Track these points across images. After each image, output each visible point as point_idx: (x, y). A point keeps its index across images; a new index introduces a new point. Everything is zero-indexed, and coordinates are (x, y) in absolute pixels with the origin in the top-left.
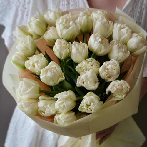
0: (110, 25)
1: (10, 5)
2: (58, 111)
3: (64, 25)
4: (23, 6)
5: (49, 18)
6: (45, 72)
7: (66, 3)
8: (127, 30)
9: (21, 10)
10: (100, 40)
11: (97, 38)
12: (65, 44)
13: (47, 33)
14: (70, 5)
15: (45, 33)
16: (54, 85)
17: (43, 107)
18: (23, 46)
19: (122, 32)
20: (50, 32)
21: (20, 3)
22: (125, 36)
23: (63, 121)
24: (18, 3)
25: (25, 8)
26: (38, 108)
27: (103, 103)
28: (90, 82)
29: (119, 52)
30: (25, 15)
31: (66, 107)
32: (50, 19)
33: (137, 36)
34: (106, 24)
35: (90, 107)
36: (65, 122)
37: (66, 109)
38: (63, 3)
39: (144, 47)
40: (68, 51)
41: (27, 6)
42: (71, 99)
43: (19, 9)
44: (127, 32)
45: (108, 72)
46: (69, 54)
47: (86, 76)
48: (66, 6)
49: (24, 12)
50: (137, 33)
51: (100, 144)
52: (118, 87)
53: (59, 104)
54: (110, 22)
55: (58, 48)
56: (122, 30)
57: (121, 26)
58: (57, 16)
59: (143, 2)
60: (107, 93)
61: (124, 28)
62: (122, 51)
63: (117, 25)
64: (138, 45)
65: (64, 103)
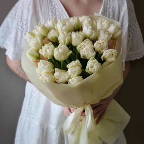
0: (94, 22)
1: (9, 30)
2: (70, 77)
3: (63, 23)
4: (22, 27)
5: (48, 26)
6: (57, 50)
8: (106, 23)
9: (20, 31)
11: (89, 27)
12: (66, 33)
13: (50, 34)
15: (48, 34)
17: (59, 75)
18: (35, 42)
19: (103, 24)
20: (52, 32)
21: (19, 26)
22: (106, 26)
23: (76, 81)
24: (18, 26)
25: (24, 29)
26: (55, 78)
27: (102, 65)
28: (90, 51)
29: (105, 35)
30: (23, 34)
31: (76, 71)
32: (50, 26)
33: (113, 26)
34: (91, 22)
36: (77, 81)
37: (77, 73)
39: (120, 31)
40: (70, 37)
41: (24, 27)
42: (78, 65)
43: (19, 31)
44: (106, 24)
45: (100, 45)
46: (70, 41)
47: (86, 49)
49: (23, 32)
50: (113, 24)
51: (97, 124)
52: (110, 53)
53: (71, 70)
54: (93, 20)
55: (62, 36)
56: (103, 23)
57: (101, 21)
58: (55, 23)
59: (110, 14)
60: (102, 60)
61: (103, 22)
62: (107, 34)
63: (99, 21)
64: (116, 31)
65: (74, 69)
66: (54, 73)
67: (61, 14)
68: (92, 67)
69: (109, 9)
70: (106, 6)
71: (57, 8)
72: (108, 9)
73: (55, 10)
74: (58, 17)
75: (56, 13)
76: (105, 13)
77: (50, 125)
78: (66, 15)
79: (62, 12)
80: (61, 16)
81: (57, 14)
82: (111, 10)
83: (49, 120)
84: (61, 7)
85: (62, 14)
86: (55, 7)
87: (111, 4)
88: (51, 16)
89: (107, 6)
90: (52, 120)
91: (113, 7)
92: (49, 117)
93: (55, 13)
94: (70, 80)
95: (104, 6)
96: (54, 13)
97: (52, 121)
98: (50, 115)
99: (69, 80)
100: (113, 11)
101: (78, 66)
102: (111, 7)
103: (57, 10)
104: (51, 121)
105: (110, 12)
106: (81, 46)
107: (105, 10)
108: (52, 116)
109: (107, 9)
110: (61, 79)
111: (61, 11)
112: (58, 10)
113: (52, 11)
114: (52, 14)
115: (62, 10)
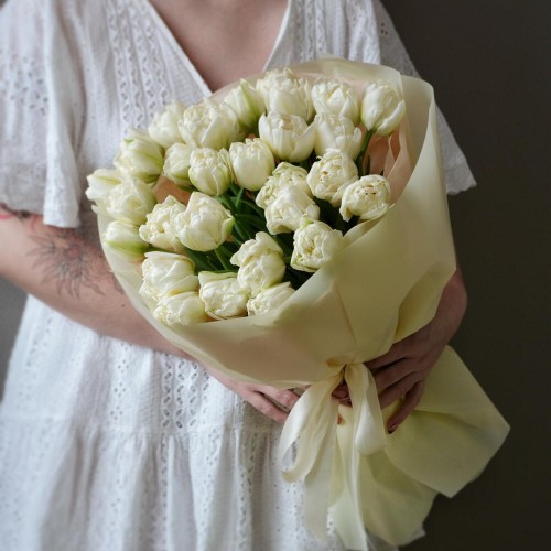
4: (17, 85)
6: (184, 221)
7: (128, 55)
8: (344, 91)
10: (281, 123)
14: (140, 60)
16: (217, 246)
17: (214, 295)
18: (123, 201)
26: (204, 304)
29: (335, 137)
31: (264, 272)
35: (314, 252)
37: (267, 277)
38: (121, 56)
39: (399, 104)
45: (327, 179)
47: (282, 202)
48: (129, 63)
52: (362, 192)
53: (246, 272)
57: (327, 87)
61: (335, 89)
62: (341, 133)
63: (318, 90)
64: (384, 106)
65: (255, 265)
66: (197, 289)
67: (148, 34)
68: (309, 251)
69: (310, 19)
70: (299, 9)
71: (135, 17)
72: (307, 18)
73: (129, 23)
74: (138, 44)
75: (131, 32)
76: (300, 31)
77: (108, 424)
78: (165, 39)
79: (152, 29)
80: (150, 42)
81: (137, 34)
82: (318, 23)
83: (104, 406)
84: (148, 14)
85: (152, 34)
86: (126, 14)
87: (316, 4)
88: (115, 40)
89: (303, 11)
90: (117, 404)
91: (324, 13)
92: (108, 395)
93: (128, 30)
94: (251, 305)
95: (294, 11)
96: (125, 30)
97: (118, 408)
98: (110, 386)
99: (248, 305)
100: (324, 24)
101: (269, 251)
102: (319, 12)
103: (135, 23)
104: (115, 410)
105: (314, 31)
106: (269, 191)
107: (299, 21)
108: (120, 389)
109: (303, 20)
110: (225, 306)
111: (148, 24)
112: (139, 23)
113: (118, 23)
114: (120, 32)
115: (153, 23)
